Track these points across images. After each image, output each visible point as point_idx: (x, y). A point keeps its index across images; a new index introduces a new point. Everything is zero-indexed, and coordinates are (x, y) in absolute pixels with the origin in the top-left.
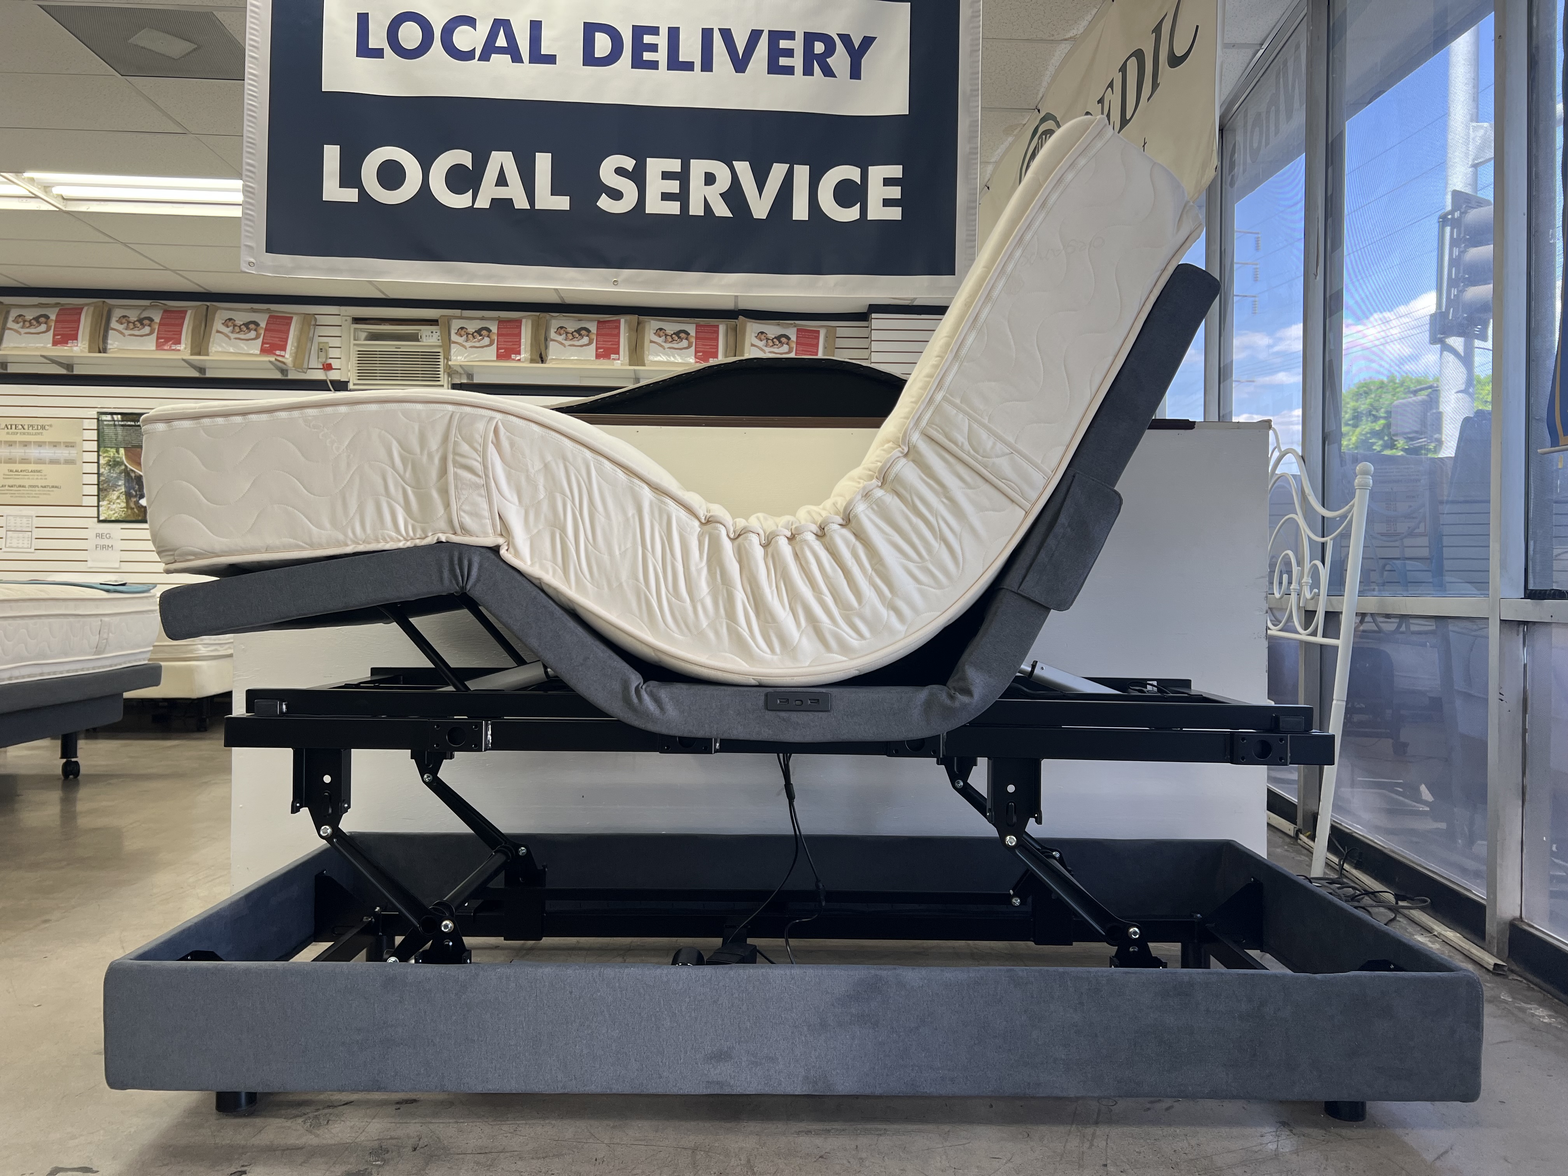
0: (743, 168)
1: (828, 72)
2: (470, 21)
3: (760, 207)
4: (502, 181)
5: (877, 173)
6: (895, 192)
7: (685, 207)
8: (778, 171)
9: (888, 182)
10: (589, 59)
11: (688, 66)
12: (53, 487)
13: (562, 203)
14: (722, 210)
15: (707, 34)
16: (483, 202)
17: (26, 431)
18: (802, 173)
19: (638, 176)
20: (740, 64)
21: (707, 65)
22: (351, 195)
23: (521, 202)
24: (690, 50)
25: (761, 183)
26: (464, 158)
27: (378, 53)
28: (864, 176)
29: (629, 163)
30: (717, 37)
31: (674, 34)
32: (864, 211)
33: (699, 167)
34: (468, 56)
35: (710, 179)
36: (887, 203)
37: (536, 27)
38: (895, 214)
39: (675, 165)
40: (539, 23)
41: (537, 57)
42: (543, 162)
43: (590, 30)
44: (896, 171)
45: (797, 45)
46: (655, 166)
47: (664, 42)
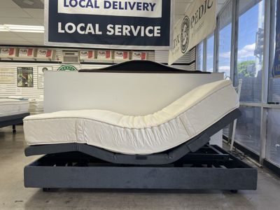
0: (132, 27)
1: (147, 10)
2: (84, 0)
3: (135, 34)
4: (90, 29)
7: (122, 34)
8: (139, 27)
9: (158, 29)
10: (105, 7)
12: (9, 80)
14: (129, 34)
16: (86, 33)
17: (5, 70)
19: (114, 28)
20: (132, 8)
22: (63, 31)
23: (93, 33)
24: (123, 6)
25: (135, 30)
26: (83, 25)
27: (68, 6)
28: (154, 28)
29: (112, 26)
30: (128, 4)
31: (120, 3)
32: (154, 34)
33: (125, 27)
34: (83, 7)
35: (127, 29)
36: (158, 33)
37: (96, 1)
39: (120, 26)
41: (96, 7)
42: (97, 26)
43: (105, 2)
45: (142, 5)
46: (117, 26)
47: (118, 4)
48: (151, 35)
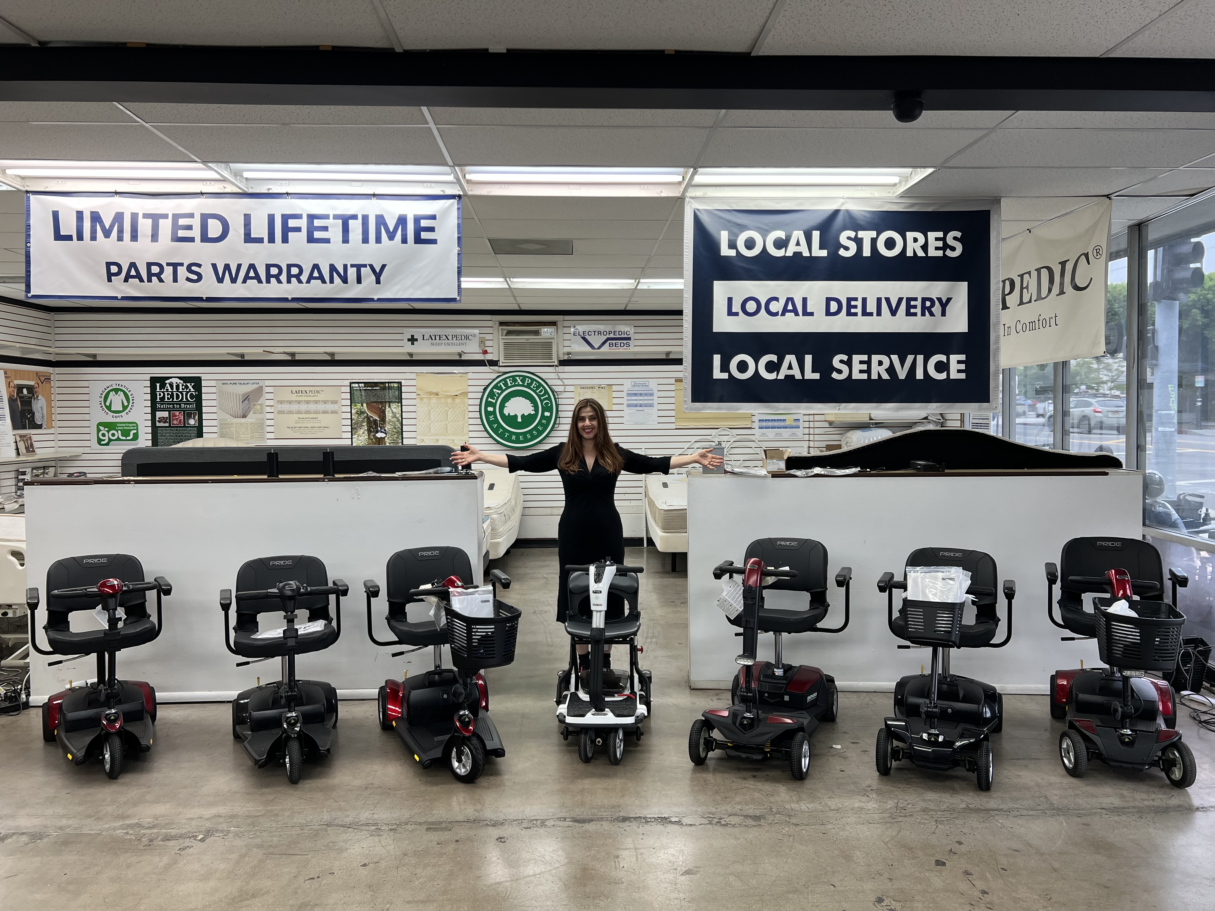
0: (895, 358)
1: (932, 314)
2: (776, 299)
3: (902, 375)
4: (790, 367)
5: (954, 358)
6: (963, 367)
7: (869, 375)
8: (910, 358)
9: (959, 362)
10: (828, 313)
11: (871, 314)
12: (325, 427)
13: (817, 376)
14: (885, 376)
15: (879, 300)
16: (781, 377)
17: (308, 394)
18: (920, 358)
19: (849, 363)
20: (894, 313)
21: (879, 313)
22: (725, 376)
23: (798, 376)
24: (871, 307)
25: (902, 364)
26: (774, 358)
27: (737, 314)
28: (948, 359)
29: (845, 358)
30: (884, 302)
31: (864, 300)
32: (948, 375)
33: (875, 358)
34: (776, 314)
35: (880, 363)
36: (959, 371)
37: (805, 300)
38: (963, 376)
39: (865, 358)
40: (806, 298)
41: (805, 313)
42: (808, 359)
43: (828, 300)
44: (963, 357)
45: (919, 303)
46: (856, 358)
47: (859, 303)
48: (943, 376)
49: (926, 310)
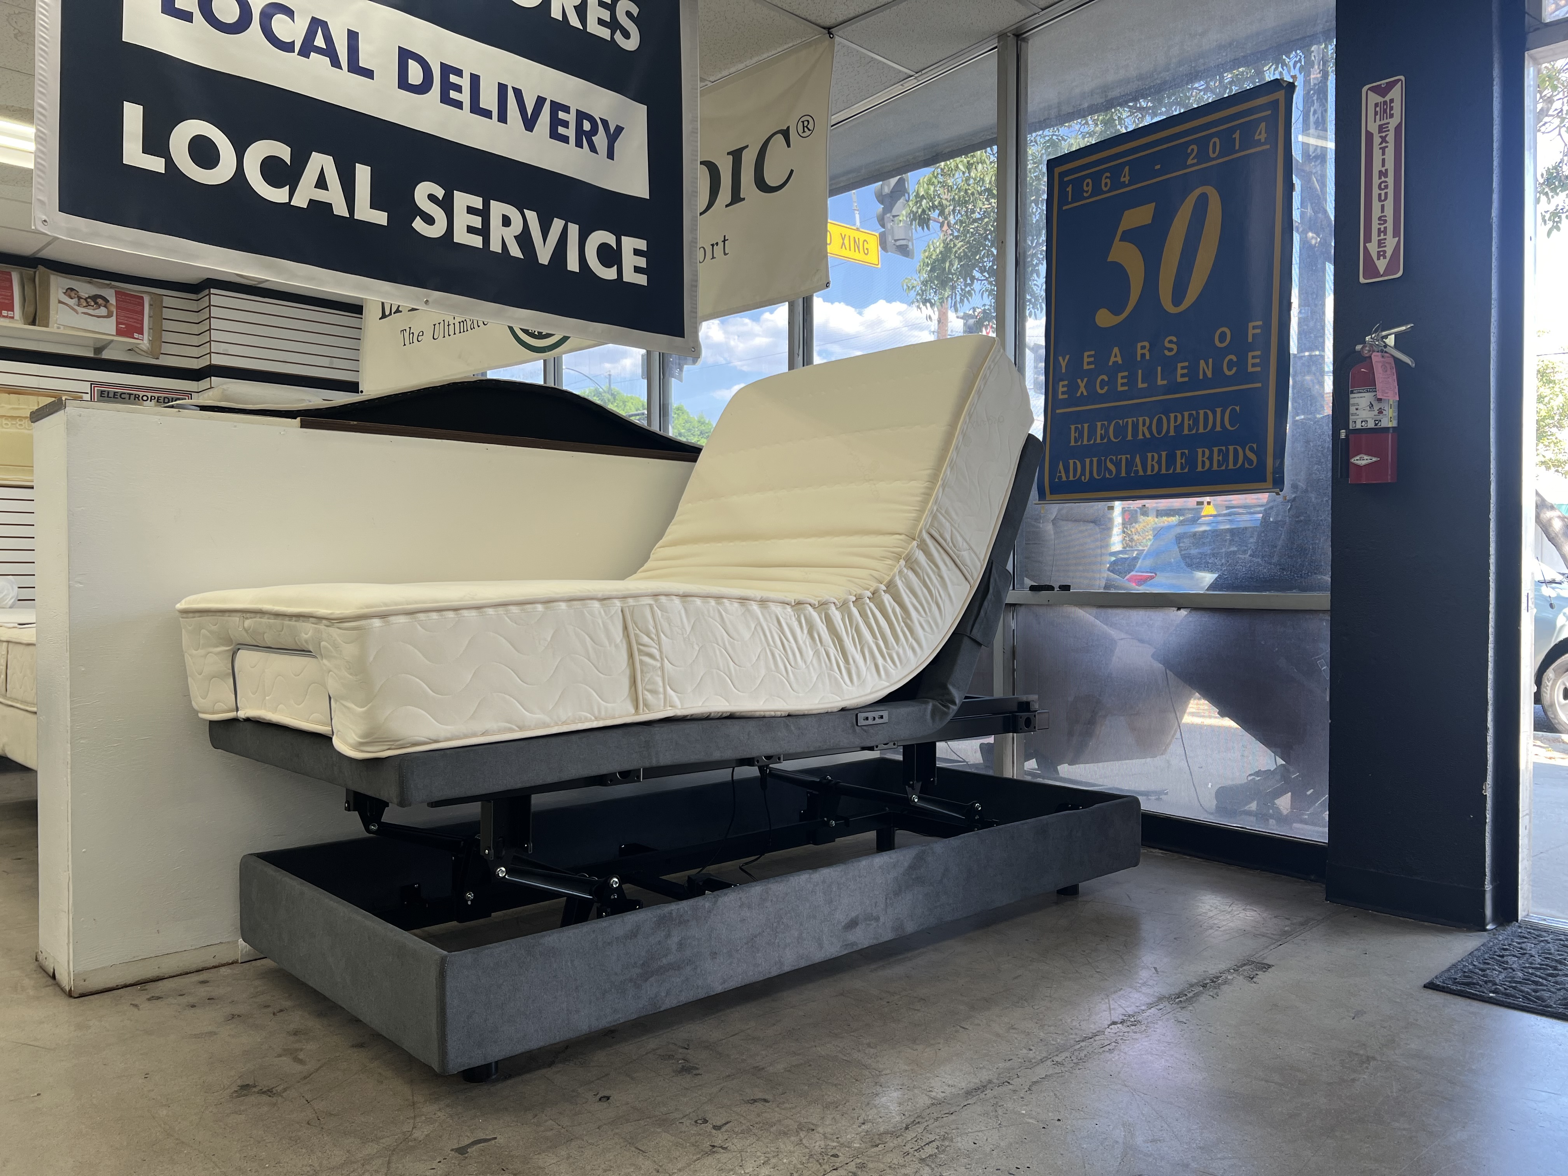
0: (532, 216)
1: (593, 149)
3: (544, 256)
4: (321, 184)
5: (629, 244)
6: (642, 262)
7: (486, 241)
9: (637, 252)
11: (487, 114)
13: (380, 218)
14: (515, 251)
15: (502, 89)
16: (300, 200)
19: (447, 205)
23: (340, 209)
26: (284, 152)
28: (619, 242)
29: (440, 193)
31: (475, 80)
32: (620, 272)
33: (498, 209)
34: (288, 47)
36: (637, 270)
37: (353, 36)
38: (643, 280)
40: (356, 34)
41: (355, 68)
42: (363, 174)
43: (405, 55)
44: (642, 245)
45: (571, 118)
46: (462, 200)
47: (465, 82)
48: (611, 274)
49: (584, 138)
